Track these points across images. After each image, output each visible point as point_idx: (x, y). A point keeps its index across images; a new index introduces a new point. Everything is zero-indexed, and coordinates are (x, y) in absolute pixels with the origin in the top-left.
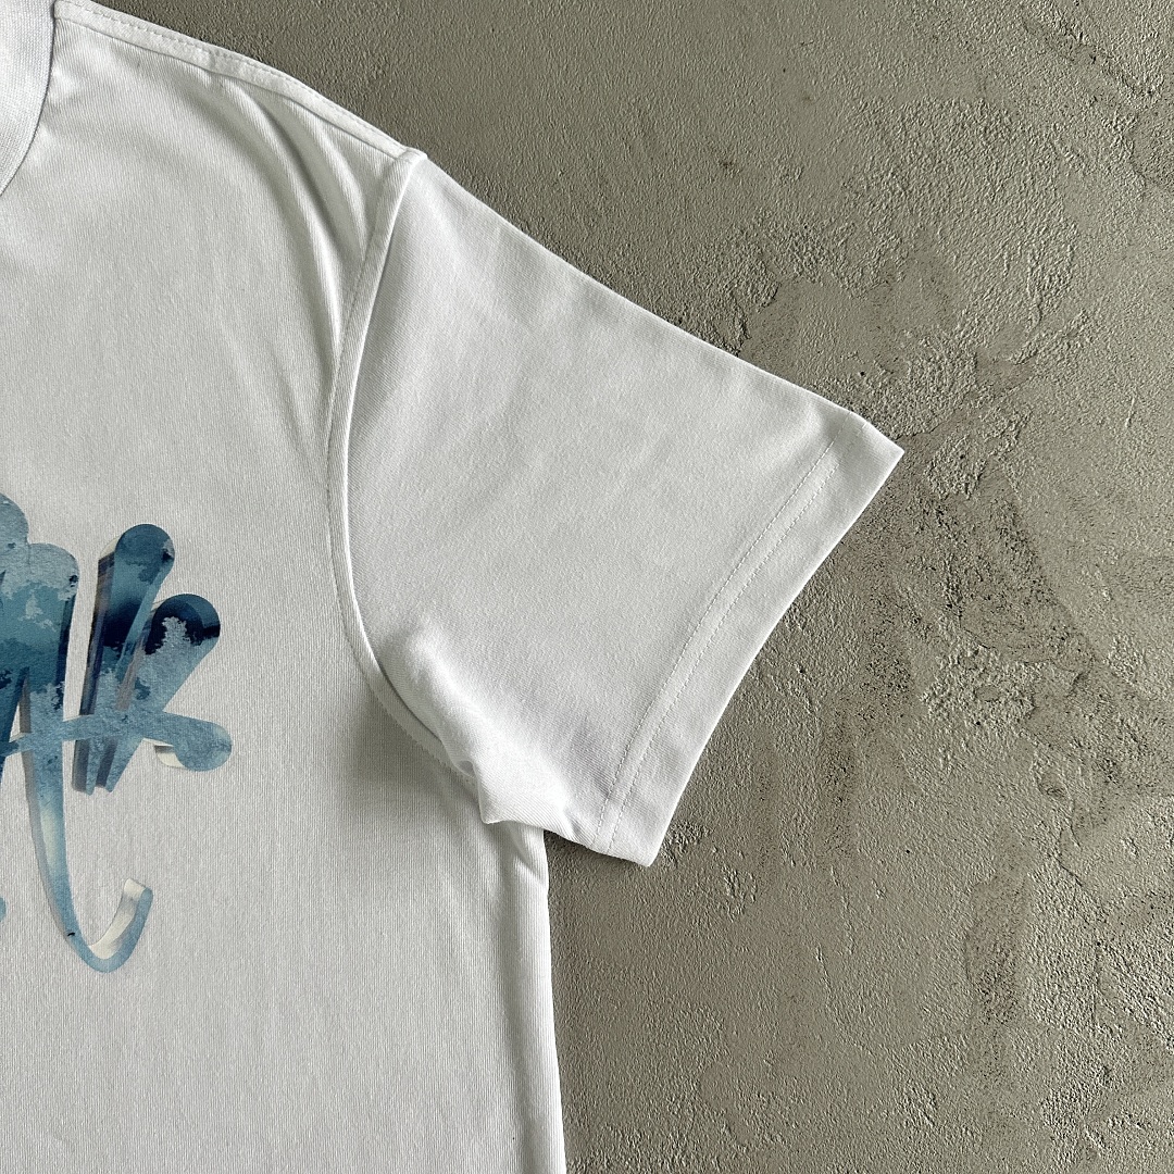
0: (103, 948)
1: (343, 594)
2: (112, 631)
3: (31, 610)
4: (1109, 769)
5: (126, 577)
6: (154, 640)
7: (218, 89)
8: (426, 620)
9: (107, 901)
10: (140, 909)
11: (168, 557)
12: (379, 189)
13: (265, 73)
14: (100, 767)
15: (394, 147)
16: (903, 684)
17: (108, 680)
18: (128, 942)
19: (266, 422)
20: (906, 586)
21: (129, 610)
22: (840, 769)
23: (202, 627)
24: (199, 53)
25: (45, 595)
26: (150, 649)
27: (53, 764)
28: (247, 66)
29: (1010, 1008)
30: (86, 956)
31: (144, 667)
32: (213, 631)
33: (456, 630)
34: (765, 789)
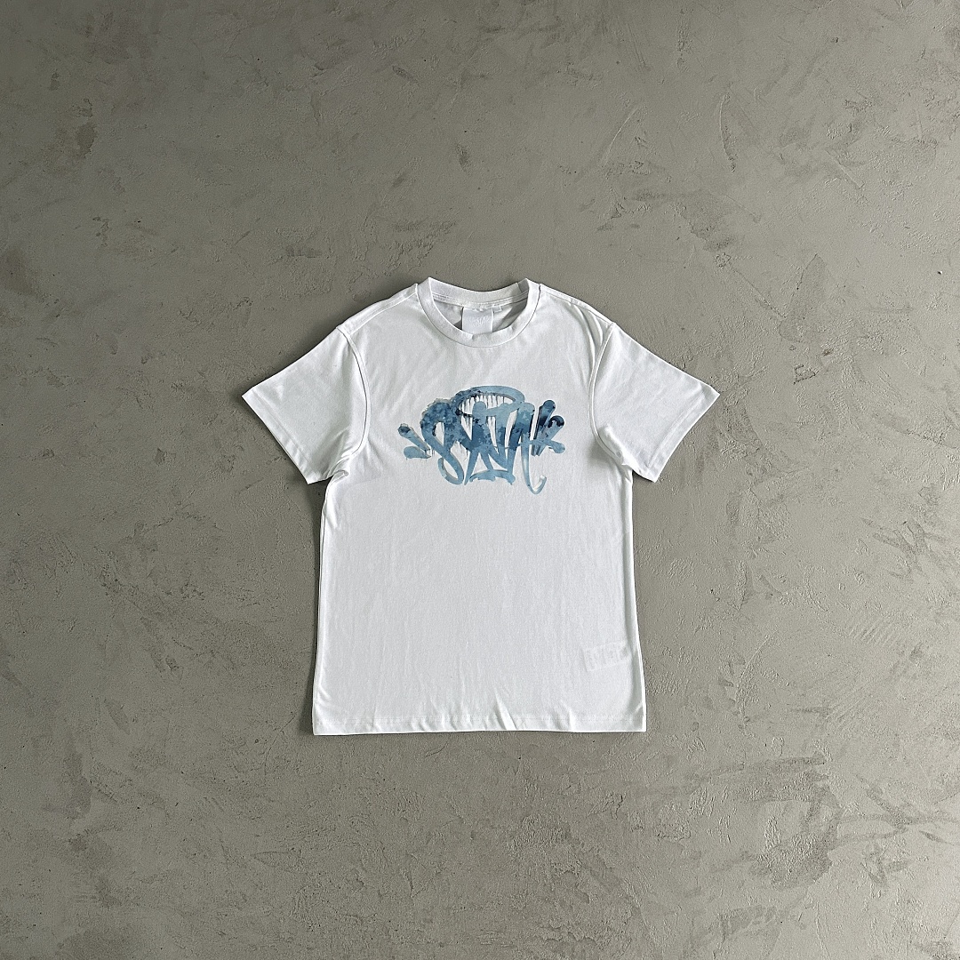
0: (535, 489)
1: (591, 418)
2: (541, 422)
3: (524, 416)
4: (764, 470)
5: (545, 411)
6: (550, 425)
7: (573, 307)
8: (609, 425)
9: (537, 479)
10: (544, 481)
11: (554, 408)
12: (606, 331)
13: (583, 304)
14: (537, 451)
15: (611, 322)
16: (716, 447)
17: (540, 432)
18: (541, 488)
19: (577, 380)
20: (718, 426)
21: (546, 418)
22: (700, 466)
23: (560, 423)
24: (569, 298)
25: (528, 414)
26: (549, 427)
27: (528, 449)
28: (579, 302)
29: (737, 522)
30: (532, 490)
31: (547, 430)
32: (563, 424)
33: (615, 428)
34: (683, 469)
